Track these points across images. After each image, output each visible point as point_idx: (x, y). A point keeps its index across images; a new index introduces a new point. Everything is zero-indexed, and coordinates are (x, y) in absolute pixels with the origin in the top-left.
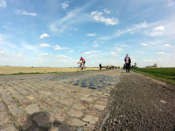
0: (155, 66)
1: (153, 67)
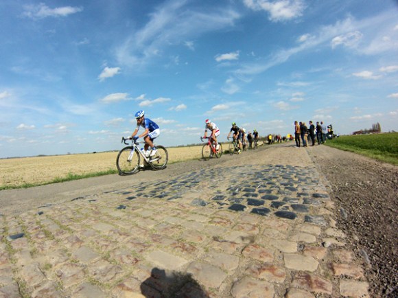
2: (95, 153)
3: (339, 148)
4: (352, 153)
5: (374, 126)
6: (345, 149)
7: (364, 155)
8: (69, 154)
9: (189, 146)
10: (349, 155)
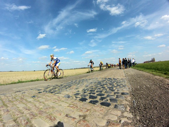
0: (153, 60)
1: (151, 61)
2: (34, 71)
3: (137, 69)
4: (142, 72)
5: (152, 59)
6: (140, 69)
7: (147, 72)
8: (23, 71)
9: (75, 69)
10: (141, 72)
